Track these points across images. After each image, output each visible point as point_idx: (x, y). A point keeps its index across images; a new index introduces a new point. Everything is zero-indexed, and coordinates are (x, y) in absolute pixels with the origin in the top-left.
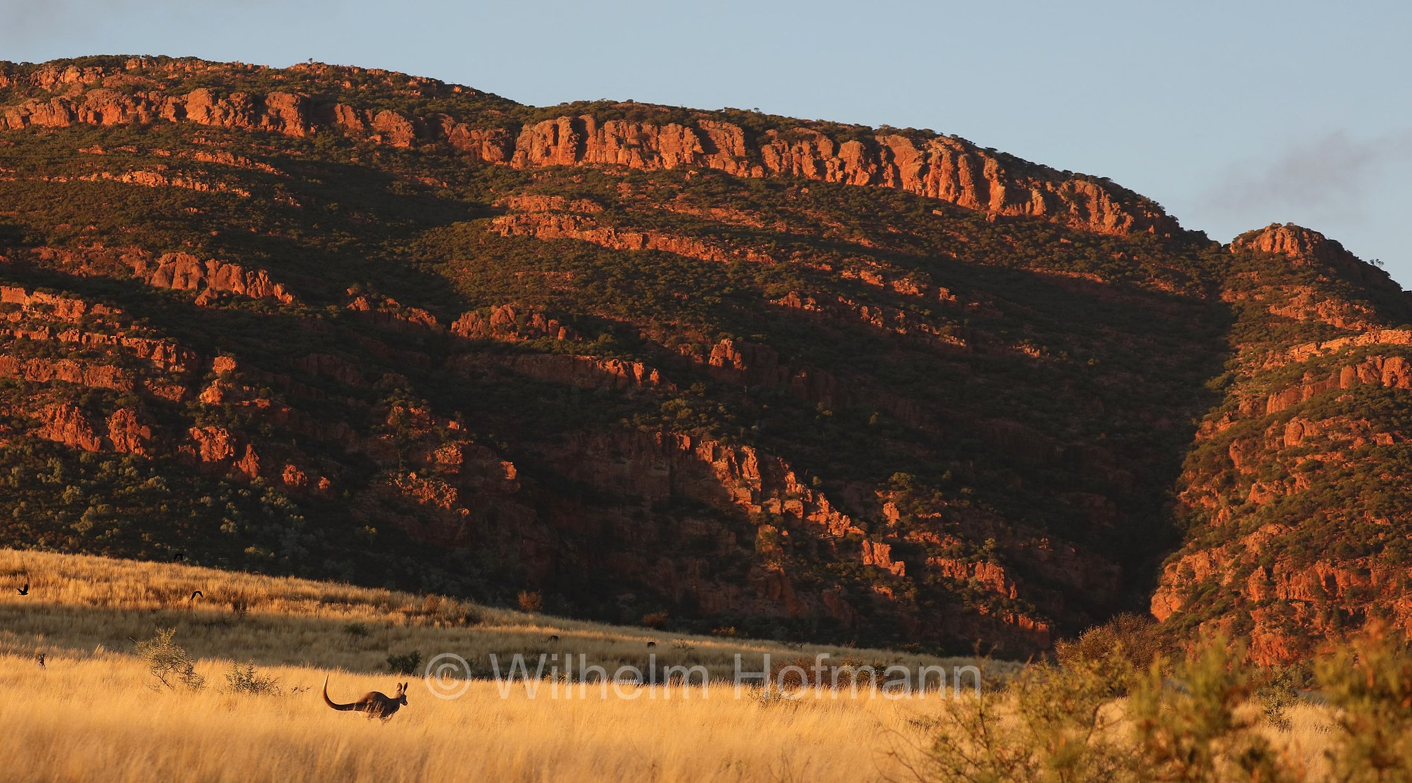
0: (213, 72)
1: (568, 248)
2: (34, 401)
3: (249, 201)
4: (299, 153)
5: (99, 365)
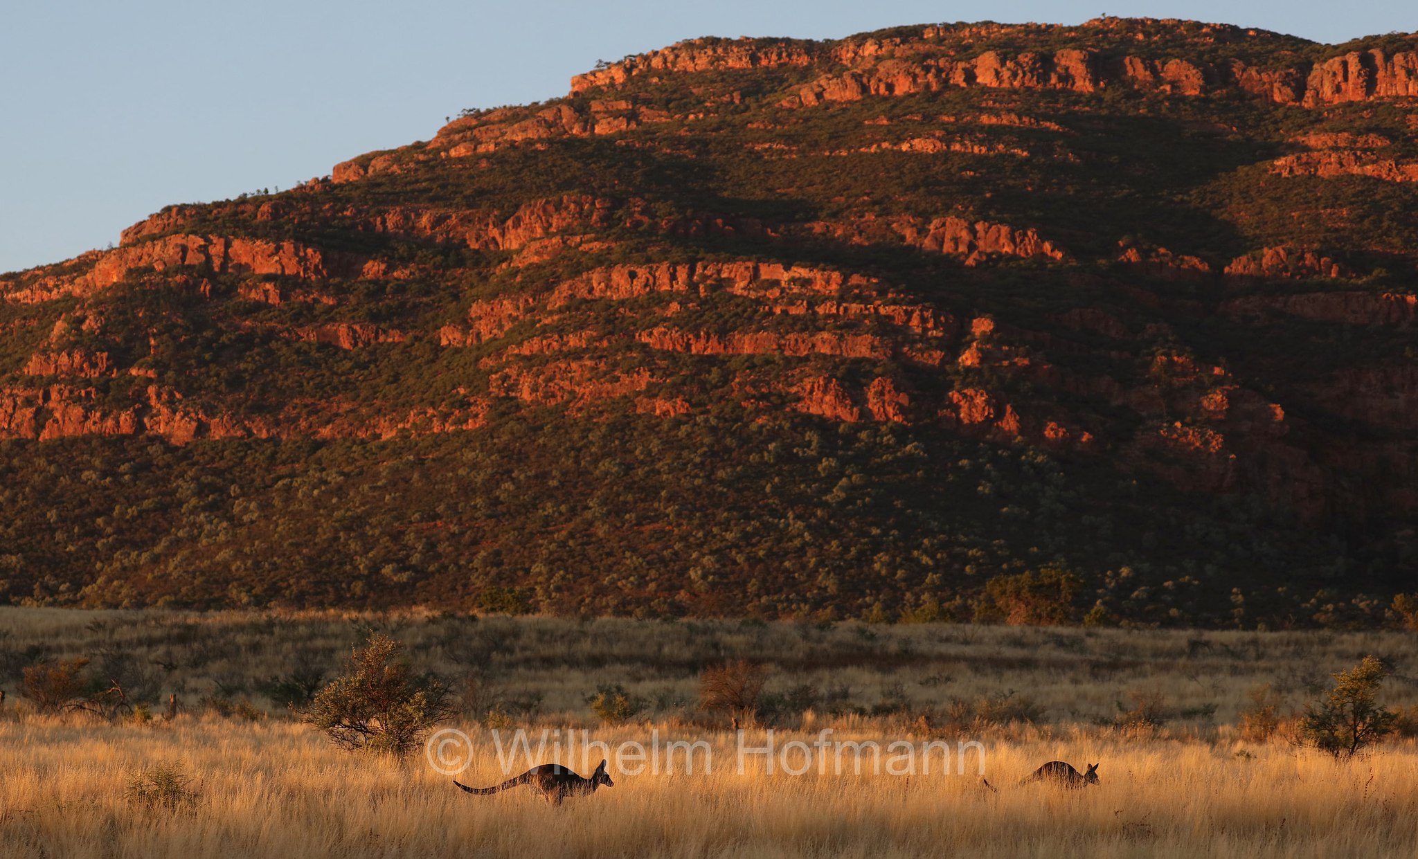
0: (1006, 34)
1: (1349, 185)
2: (793, 375)
3: (1027, 160)
4: (1087, 109)
5: (856, 335)
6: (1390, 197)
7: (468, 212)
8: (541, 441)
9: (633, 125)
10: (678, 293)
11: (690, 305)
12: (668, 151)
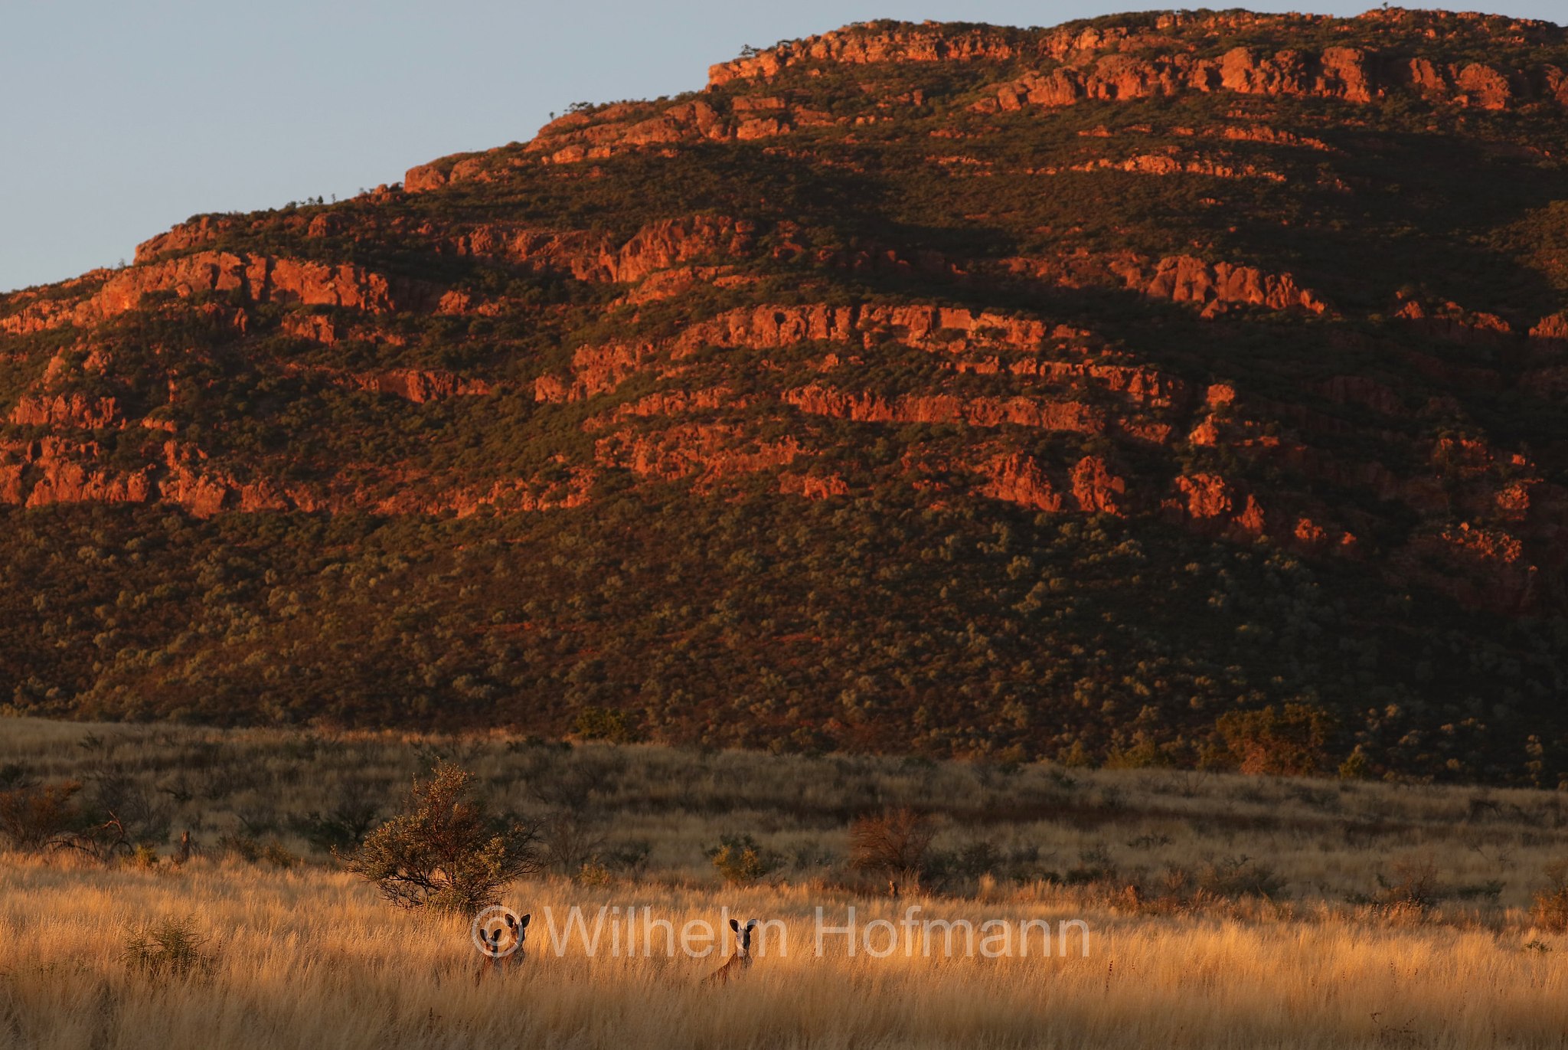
0: (1261, 26)
2: (979, 451)
3: (1283, 186)
4: (1361, 123)
5: (1060, 402)
7: (574, 233)
8: (658, 525)
9: (786, 129)
10: (837, 342)
11: (852, 358)
12: (829, 163)
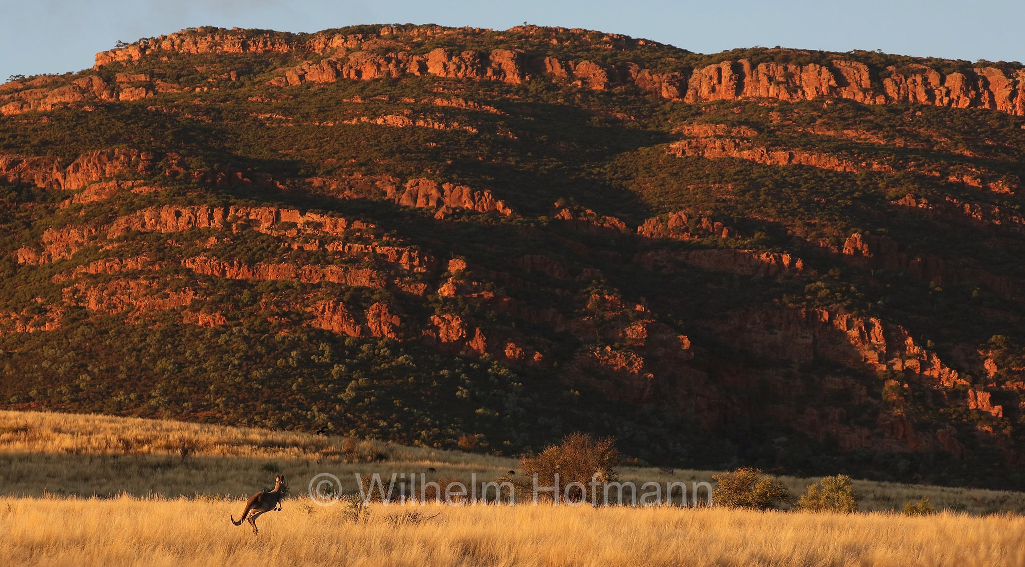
0: (448, 35)
1: (730, 165)
2: (308, 298)
3: (476, 136)
4: (517, 97)
5: (358, 269)
6: (763, 177)
7: (36, 158)
8: (107, 342)
9: (151, 94)
10: (215, 230)
11: (225, 240)
12: (190, 116)
